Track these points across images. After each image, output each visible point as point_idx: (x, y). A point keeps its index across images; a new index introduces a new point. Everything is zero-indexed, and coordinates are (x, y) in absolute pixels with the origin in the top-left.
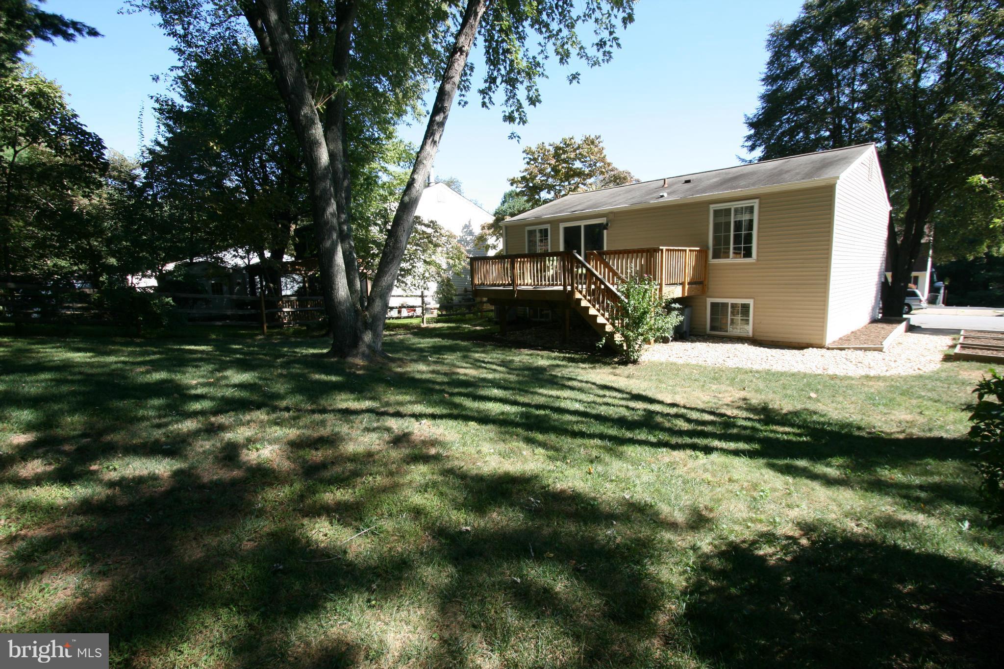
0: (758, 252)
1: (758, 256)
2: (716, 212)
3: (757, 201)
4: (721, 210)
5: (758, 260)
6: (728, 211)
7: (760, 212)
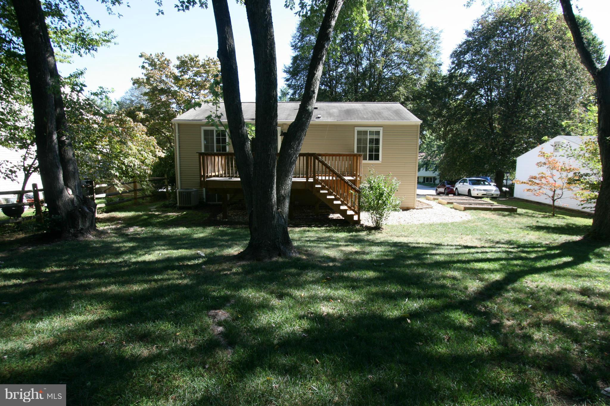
0: (382, 158)
1: (382, 160)
2: (359, 133)
3: (382, 128)
4: (361, 131)
5: (382, 162)
6: (366, 132)
7: (383, 135)
